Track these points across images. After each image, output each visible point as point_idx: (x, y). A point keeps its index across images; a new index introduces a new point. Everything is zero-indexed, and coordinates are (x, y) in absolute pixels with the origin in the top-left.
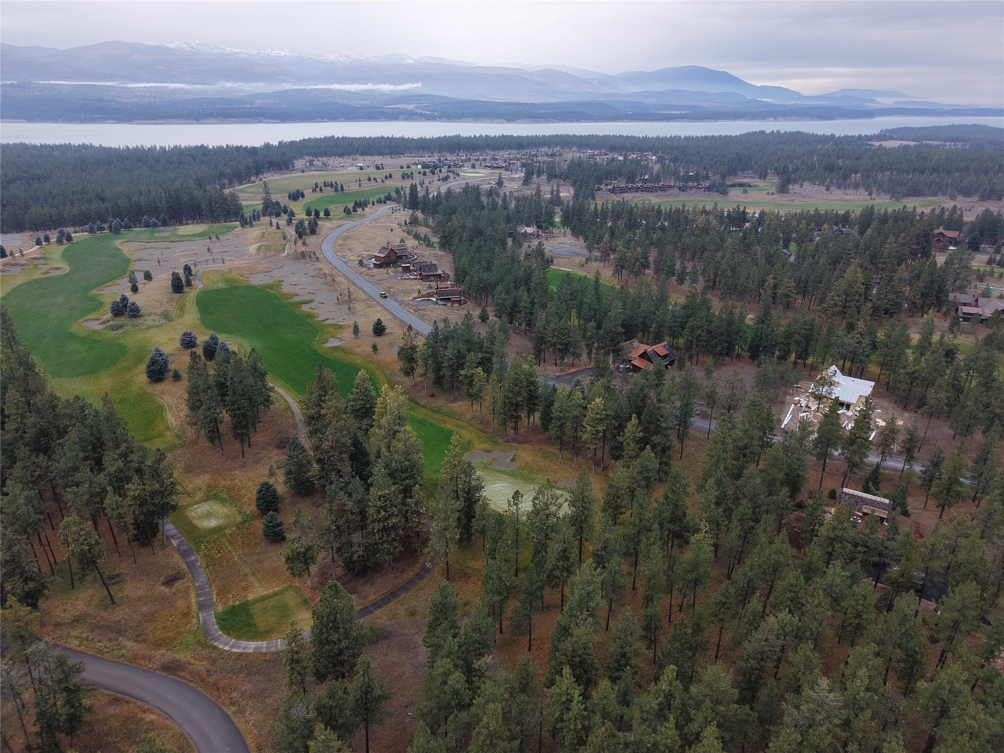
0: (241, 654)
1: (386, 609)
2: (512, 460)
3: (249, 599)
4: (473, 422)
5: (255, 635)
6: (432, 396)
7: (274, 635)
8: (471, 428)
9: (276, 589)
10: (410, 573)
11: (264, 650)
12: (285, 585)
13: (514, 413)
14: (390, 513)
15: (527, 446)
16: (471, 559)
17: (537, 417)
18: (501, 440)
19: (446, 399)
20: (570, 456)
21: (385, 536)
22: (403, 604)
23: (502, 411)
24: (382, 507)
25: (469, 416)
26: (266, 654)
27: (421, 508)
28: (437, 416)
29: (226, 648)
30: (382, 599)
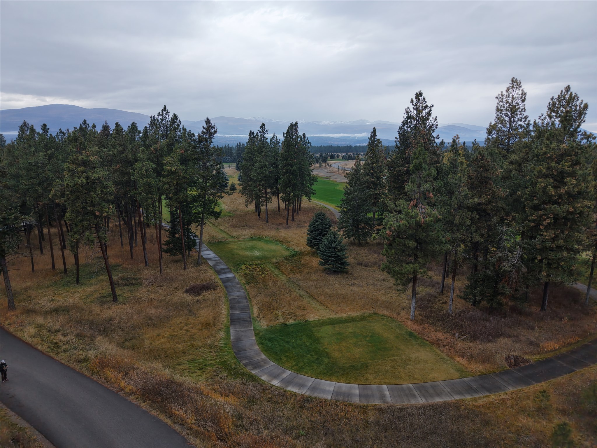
11: (357, 401)
26: (362, 409)
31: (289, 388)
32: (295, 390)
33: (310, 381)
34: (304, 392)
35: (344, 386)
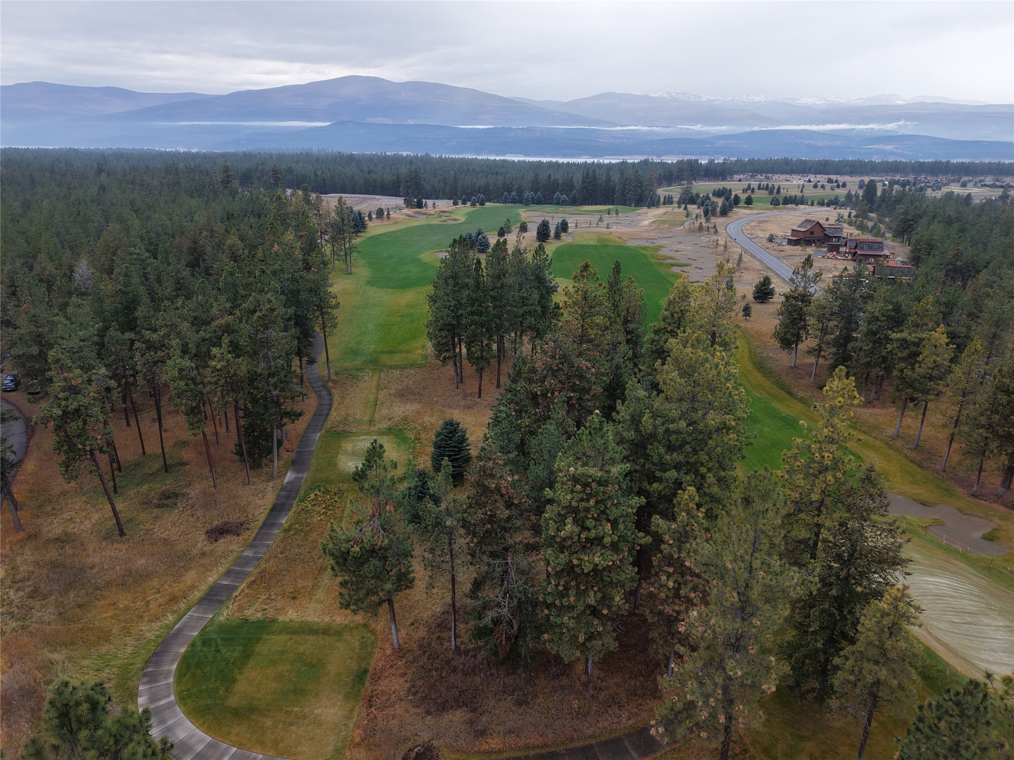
3: (280, 619)
4: (899, 443)
8: (891, 452)
9: (338, 620)
12: (359, 619)
18: (960, 490)
25: (890, 432)
33: (177, 718)
34: (155, 732)
35: (197, 736)
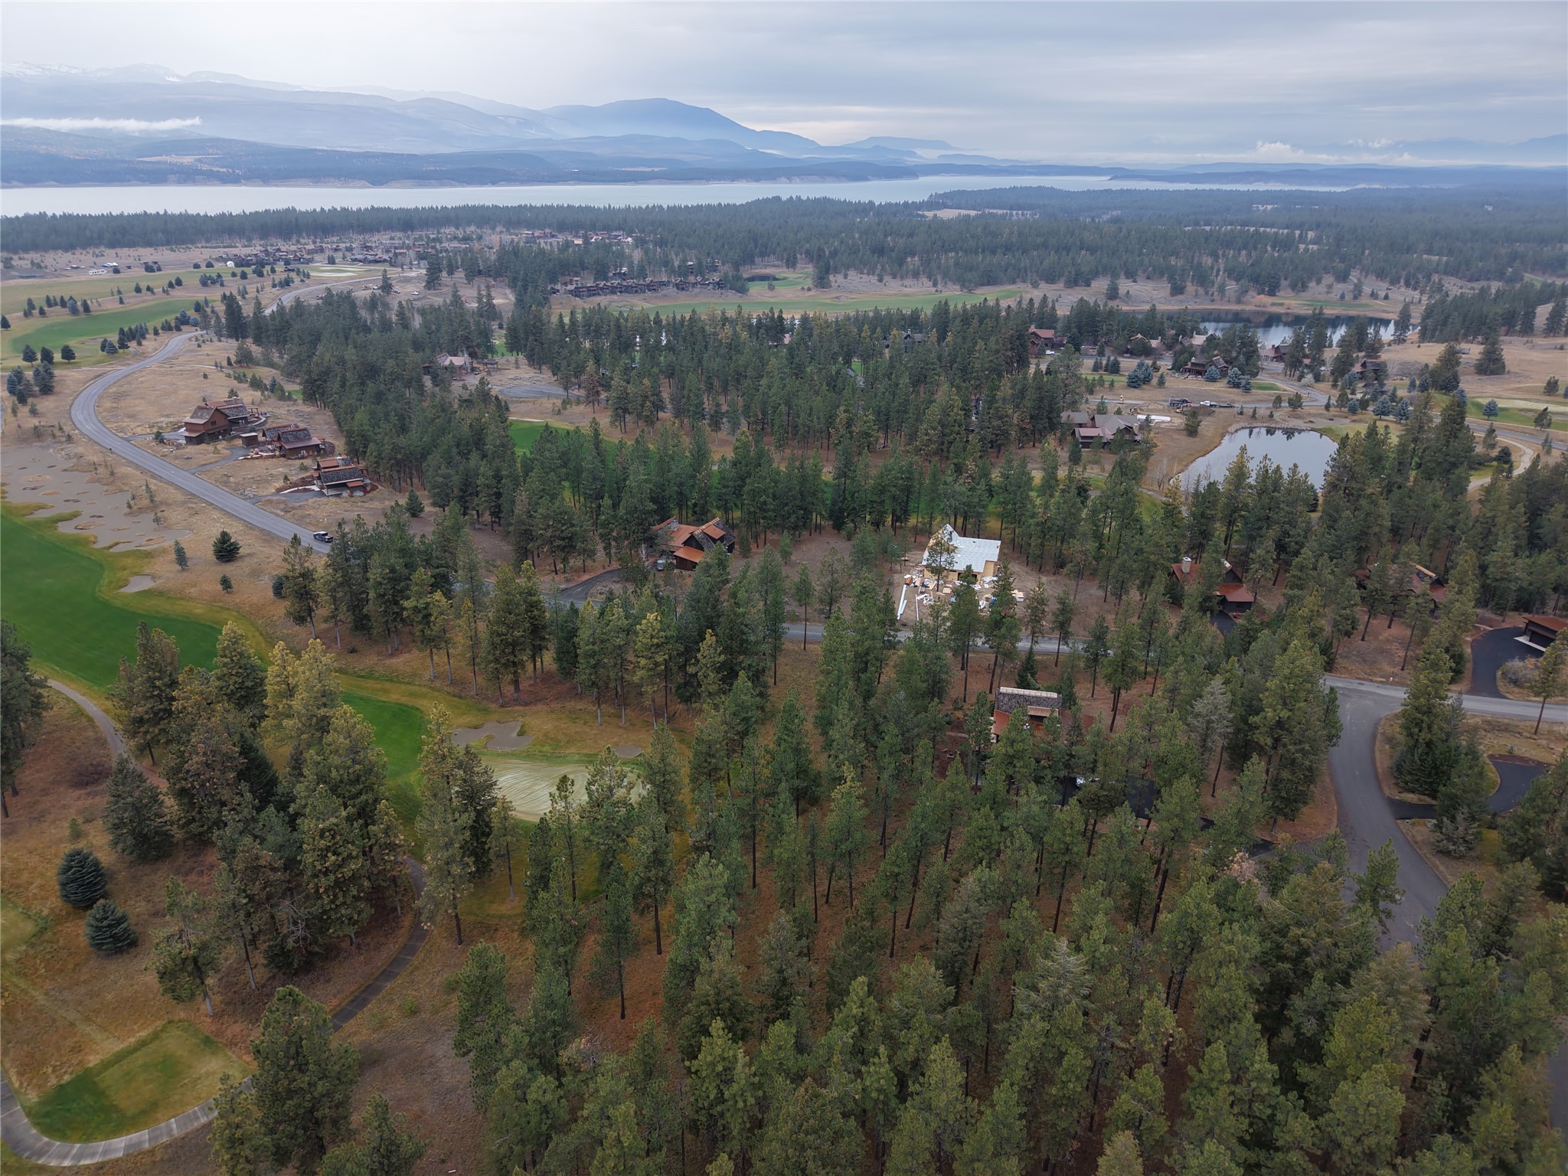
0: (101, 1166)
1: (364, 1015)
2: (521, 734)
3: (91, 1065)
4: (438, 684)
5: (121, 1123)
6: (353, 651)
7: (159, 1115)
9: (143, 1034)
10: (391, 948)
11: (147, 1146)
12: (159, 1024)
13: (512, 658)
14: (345, 855)
15: (540, 706)
16: (492, 902)
17: (548, 659)
18: (493, 705)
19: (379, 654)
20: (613, 711)
21: (340, 895)
22: (391, 1001)
23: (491, 658)
24: (328, 849)
25: (428, 674)
26: (152, 1152)
27: (396, 836)
28: (370, 683)
29: (67, 1163)
30: (353, 1001)
31: (82, 1163)
32: (87, 1162)
33: (101, 1145)
34: (97, 1159)
35: (134, 1137)
